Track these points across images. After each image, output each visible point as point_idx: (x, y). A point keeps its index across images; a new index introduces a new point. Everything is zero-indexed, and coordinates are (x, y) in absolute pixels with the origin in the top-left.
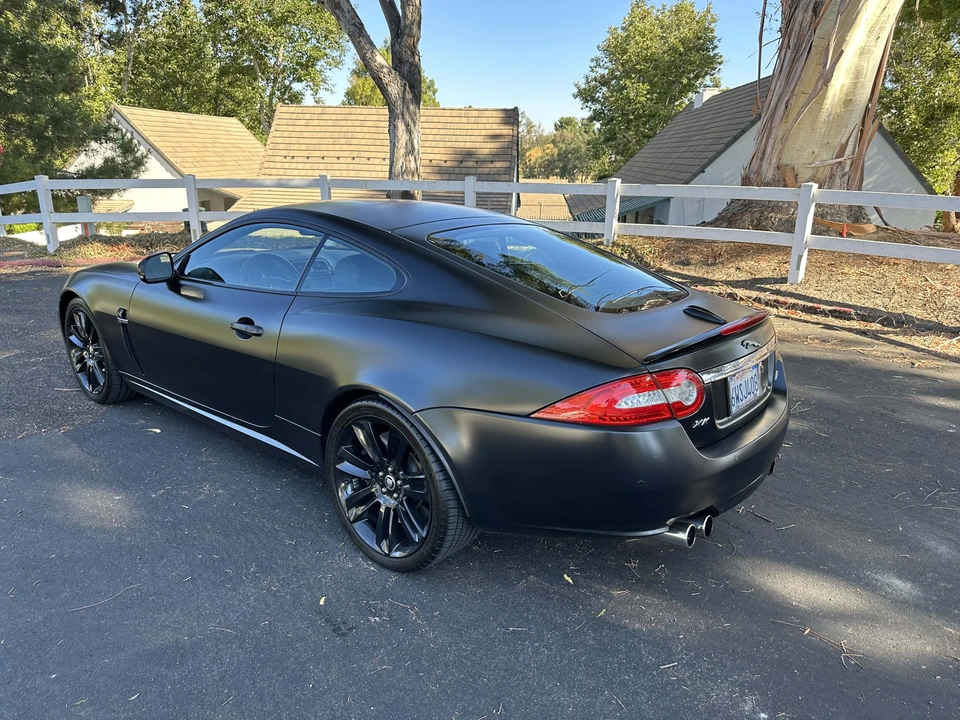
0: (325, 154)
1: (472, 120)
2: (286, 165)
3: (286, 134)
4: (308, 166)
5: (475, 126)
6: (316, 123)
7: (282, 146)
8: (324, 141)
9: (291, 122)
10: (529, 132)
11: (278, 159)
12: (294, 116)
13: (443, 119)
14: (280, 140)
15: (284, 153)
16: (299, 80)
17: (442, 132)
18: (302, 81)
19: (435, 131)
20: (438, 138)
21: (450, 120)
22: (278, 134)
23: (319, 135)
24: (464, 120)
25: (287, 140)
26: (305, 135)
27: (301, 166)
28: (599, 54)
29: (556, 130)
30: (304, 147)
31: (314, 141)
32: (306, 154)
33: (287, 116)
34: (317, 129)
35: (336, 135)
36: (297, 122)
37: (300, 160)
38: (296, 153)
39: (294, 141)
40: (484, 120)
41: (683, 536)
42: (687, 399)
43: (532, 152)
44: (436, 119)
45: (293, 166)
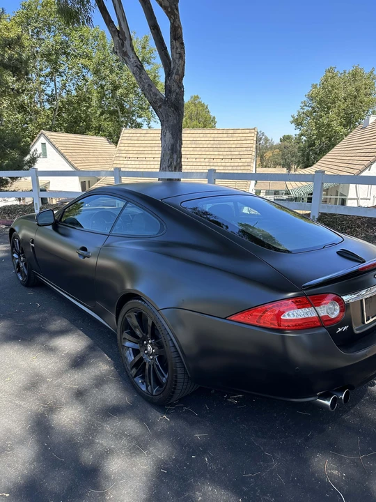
0: (147, 156)
1: (230, 135)
2: (125, 162)
3: (126, 145)
4: (137, 163)
5: (231, 139)
6: (143, 138)
7: (124, 152)
8: (146, 149)
9: (129, 138)
10: (266, 143)
11: (121, 159)
12: (131, 135)
13: (213, 135)
14: (123, 148)
15: (125, 155)
16: (140, 117)
17: (212, 142)
18: (142, 117)
19: (208, 142)
20: (209, 146)
21: (217, 135)
22: (122, 145)
23: (144, 145)
24: (225, 135)
25: (127, 148)
26: (137, 145)
27: (133, 163)
28: (306, 99)
29: (281, 141)
30: (135, 152)
31: (141, 149)
32: (136, 156)
33: (127, 135)
34: (143, 142)
35: (153, 145)
36: (133, 138)
37: (133, 159)
38: (131, 156)
39: (130, 149)
40: (237, 135)
41: (328, 403)
42: (333, 314)
43: (267, 154)
44: (209, 135)
45: (129, 162)
